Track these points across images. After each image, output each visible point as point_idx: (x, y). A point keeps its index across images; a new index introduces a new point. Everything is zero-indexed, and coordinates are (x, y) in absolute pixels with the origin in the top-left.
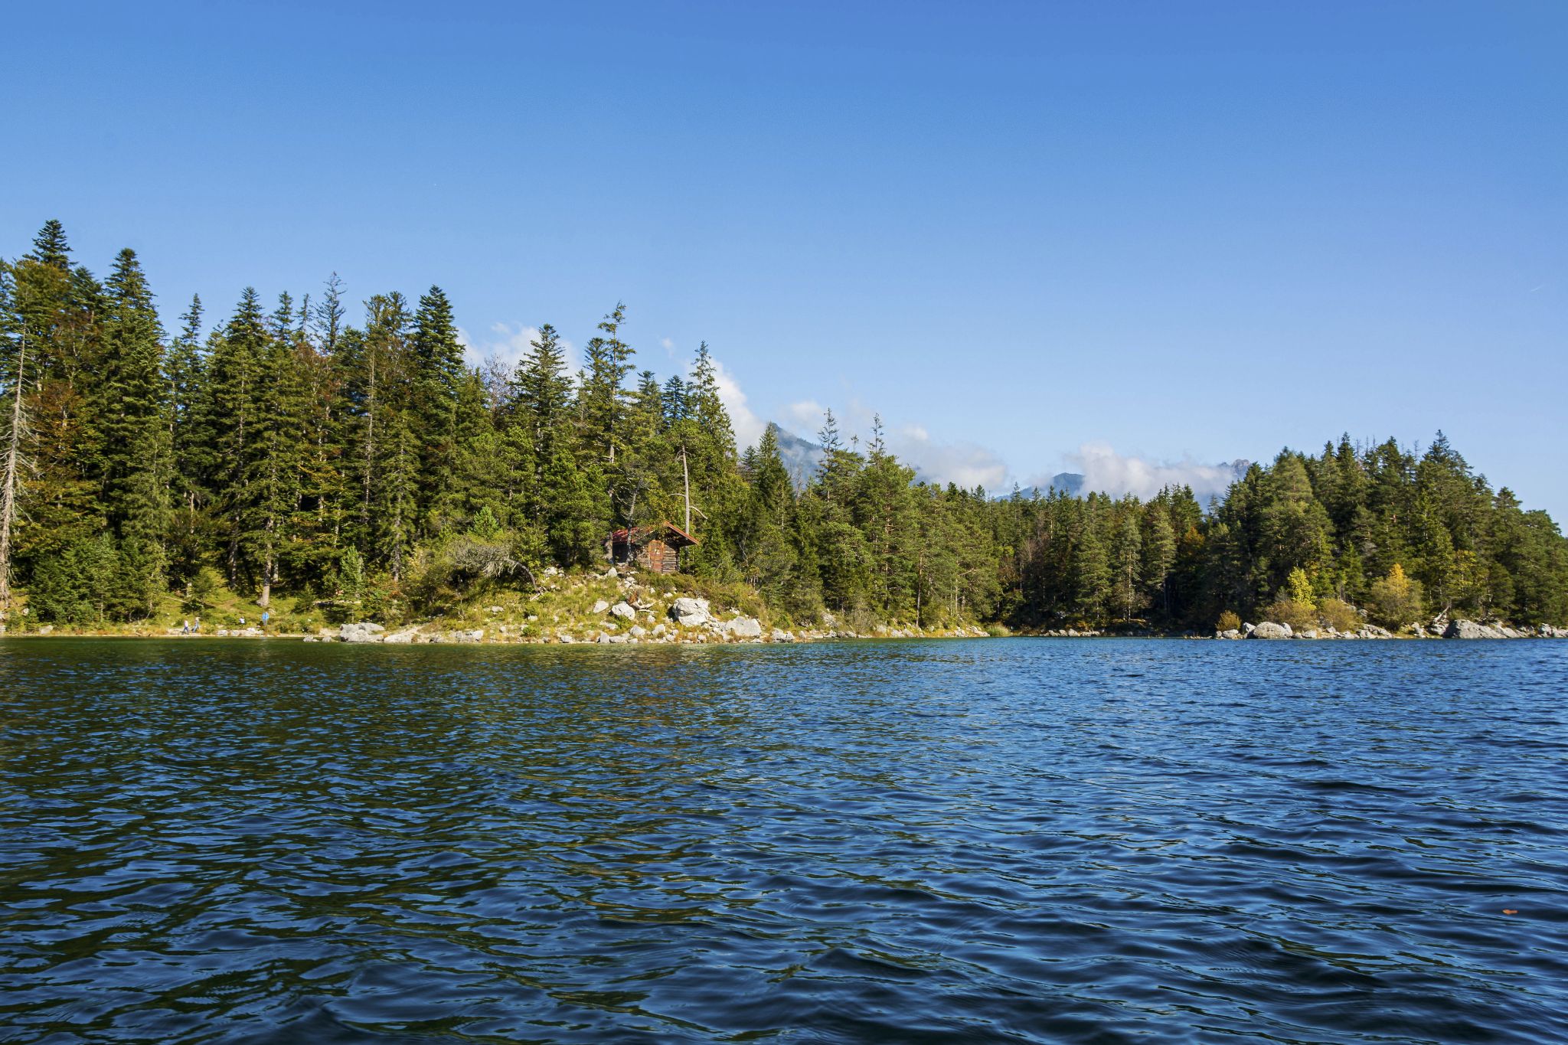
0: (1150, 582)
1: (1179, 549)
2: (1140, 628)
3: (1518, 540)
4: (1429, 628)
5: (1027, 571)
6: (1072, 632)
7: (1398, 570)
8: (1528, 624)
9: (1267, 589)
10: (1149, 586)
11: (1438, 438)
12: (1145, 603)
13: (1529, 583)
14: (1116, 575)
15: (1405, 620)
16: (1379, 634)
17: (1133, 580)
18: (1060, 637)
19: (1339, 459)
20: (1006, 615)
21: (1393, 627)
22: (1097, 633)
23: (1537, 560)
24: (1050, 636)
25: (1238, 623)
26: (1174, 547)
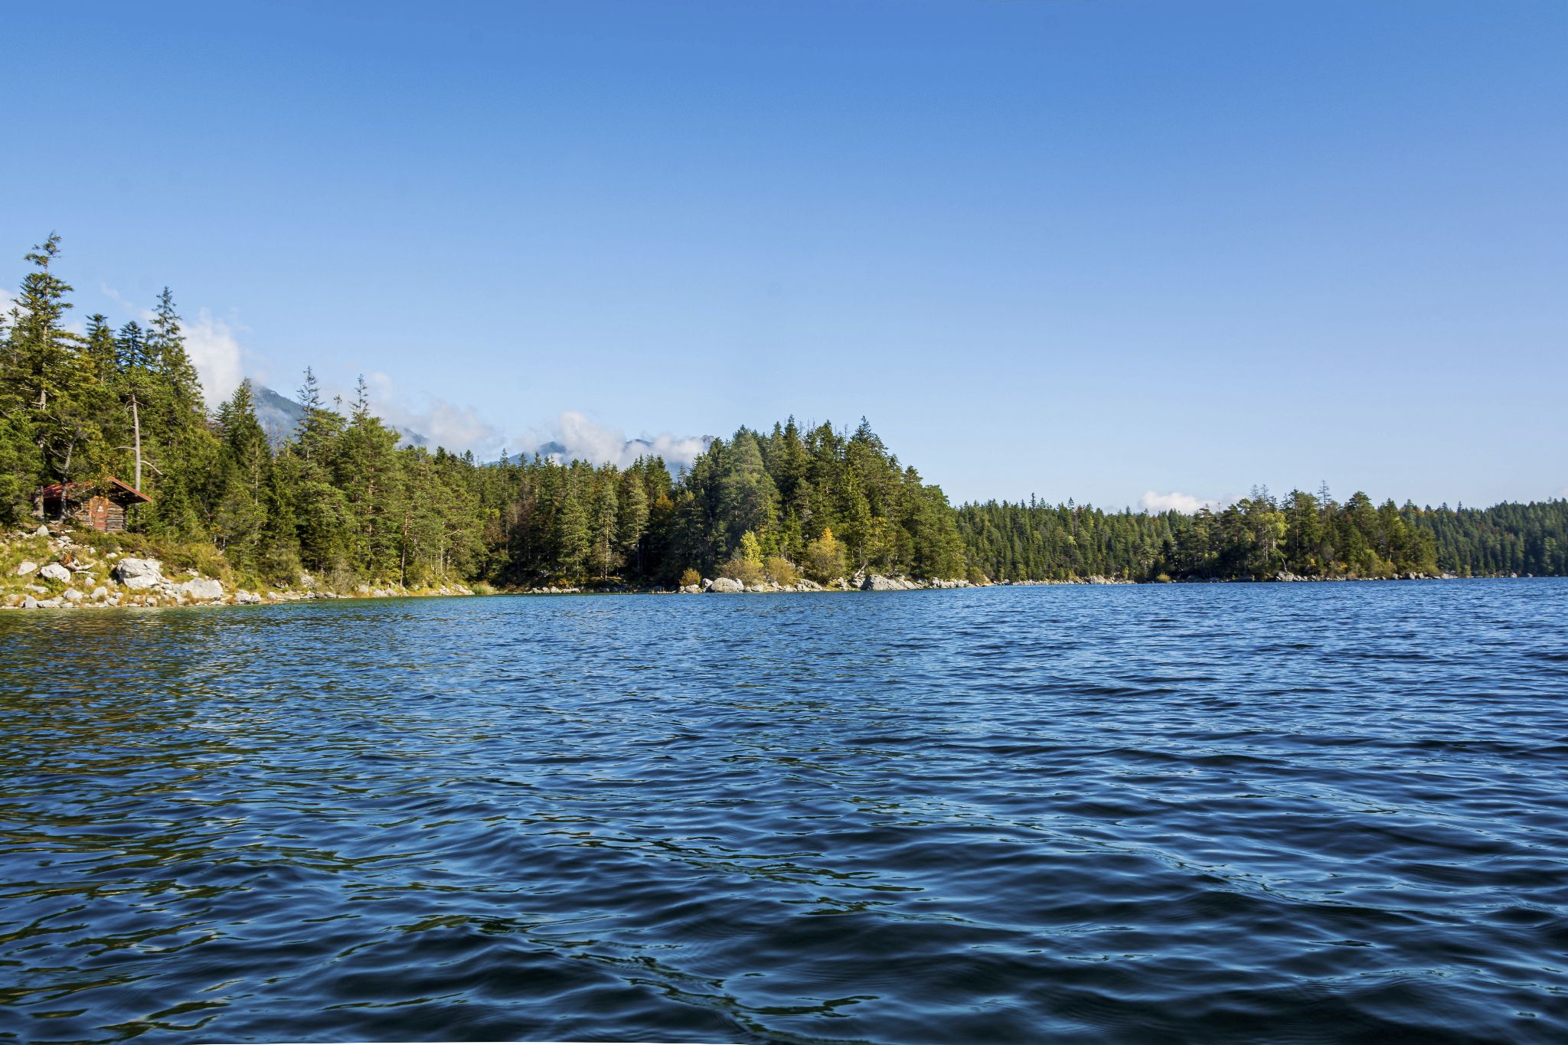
0: (625, 543)
1: (651, 512)
2: (616, 585)
3: (918, 509)
4: (851, 582)
5: (513, 532)
6: (554, 589)
7: (828, 533)
8: (923, 578)
9: (724, 549)
10: (624, 547)
11: (862, 422)
12: (620, 563)
13: (925, 544)
14: (595, 536)
15: (833, 576)
16: (812, 587)
17: (611, 542)
18: (543, 594)
19: (785, 437)
20: (492, 574)
21: (824, 581)
22: (577, 590)
23: (932, 525)
24: (534, 593)
25: (699, 578)
26: (647, 512)
